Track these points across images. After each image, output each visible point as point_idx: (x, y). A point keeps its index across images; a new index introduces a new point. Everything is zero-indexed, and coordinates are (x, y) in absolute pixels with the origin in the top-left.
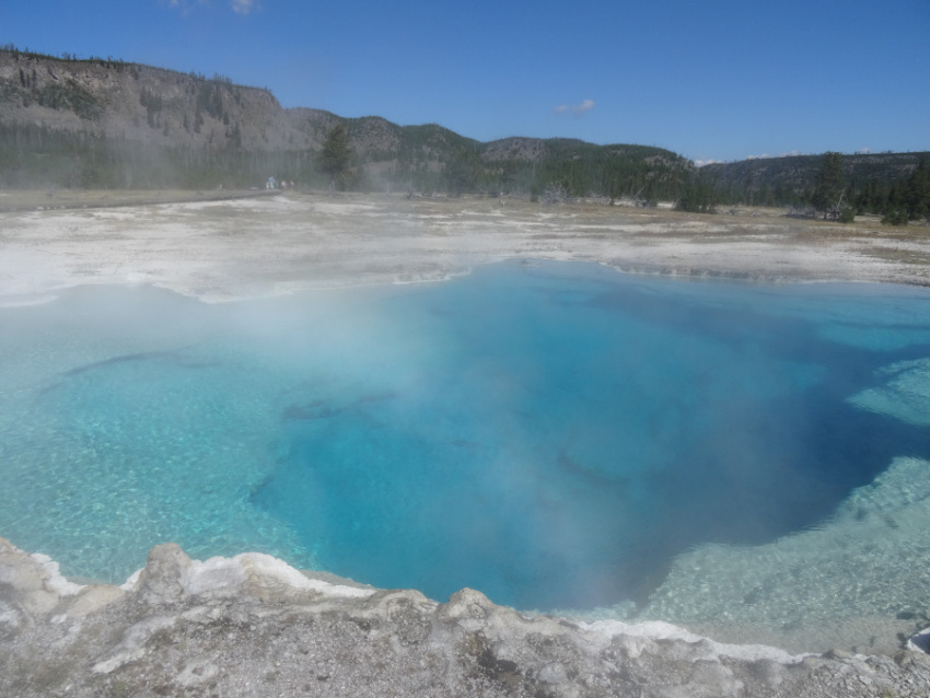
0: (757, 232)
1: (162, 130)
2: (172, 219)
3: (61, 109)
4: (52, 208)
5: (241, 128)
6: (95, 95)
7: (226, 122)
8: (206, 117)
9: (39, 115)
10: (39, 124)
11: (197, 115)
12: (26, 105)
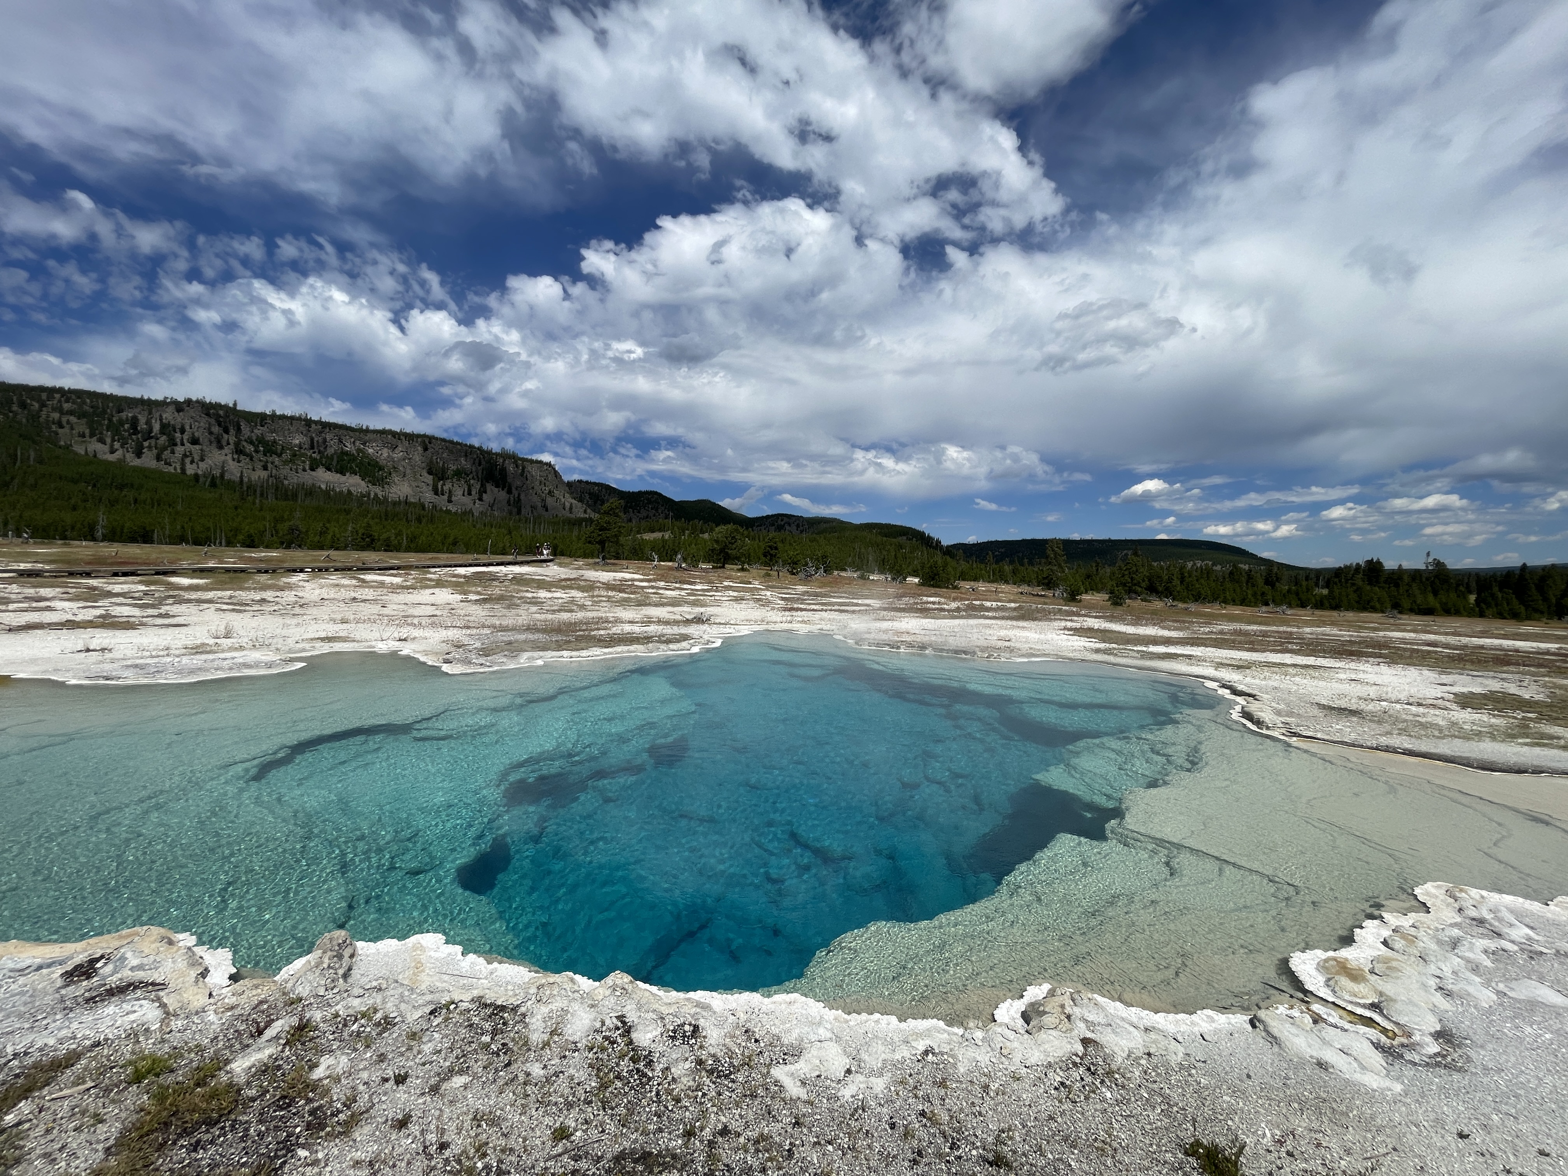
0: (988, 609)
1: (446, 497)
2: (440, 584)
3: (348, 474)
4: (320, 570)
5: (522, 497)
6: (382, 463)
7: (509, 492)
8: (489, 487)
9: (324, 477)
10: (323, 487)
11: (482, 485)
12: (312, 469)
